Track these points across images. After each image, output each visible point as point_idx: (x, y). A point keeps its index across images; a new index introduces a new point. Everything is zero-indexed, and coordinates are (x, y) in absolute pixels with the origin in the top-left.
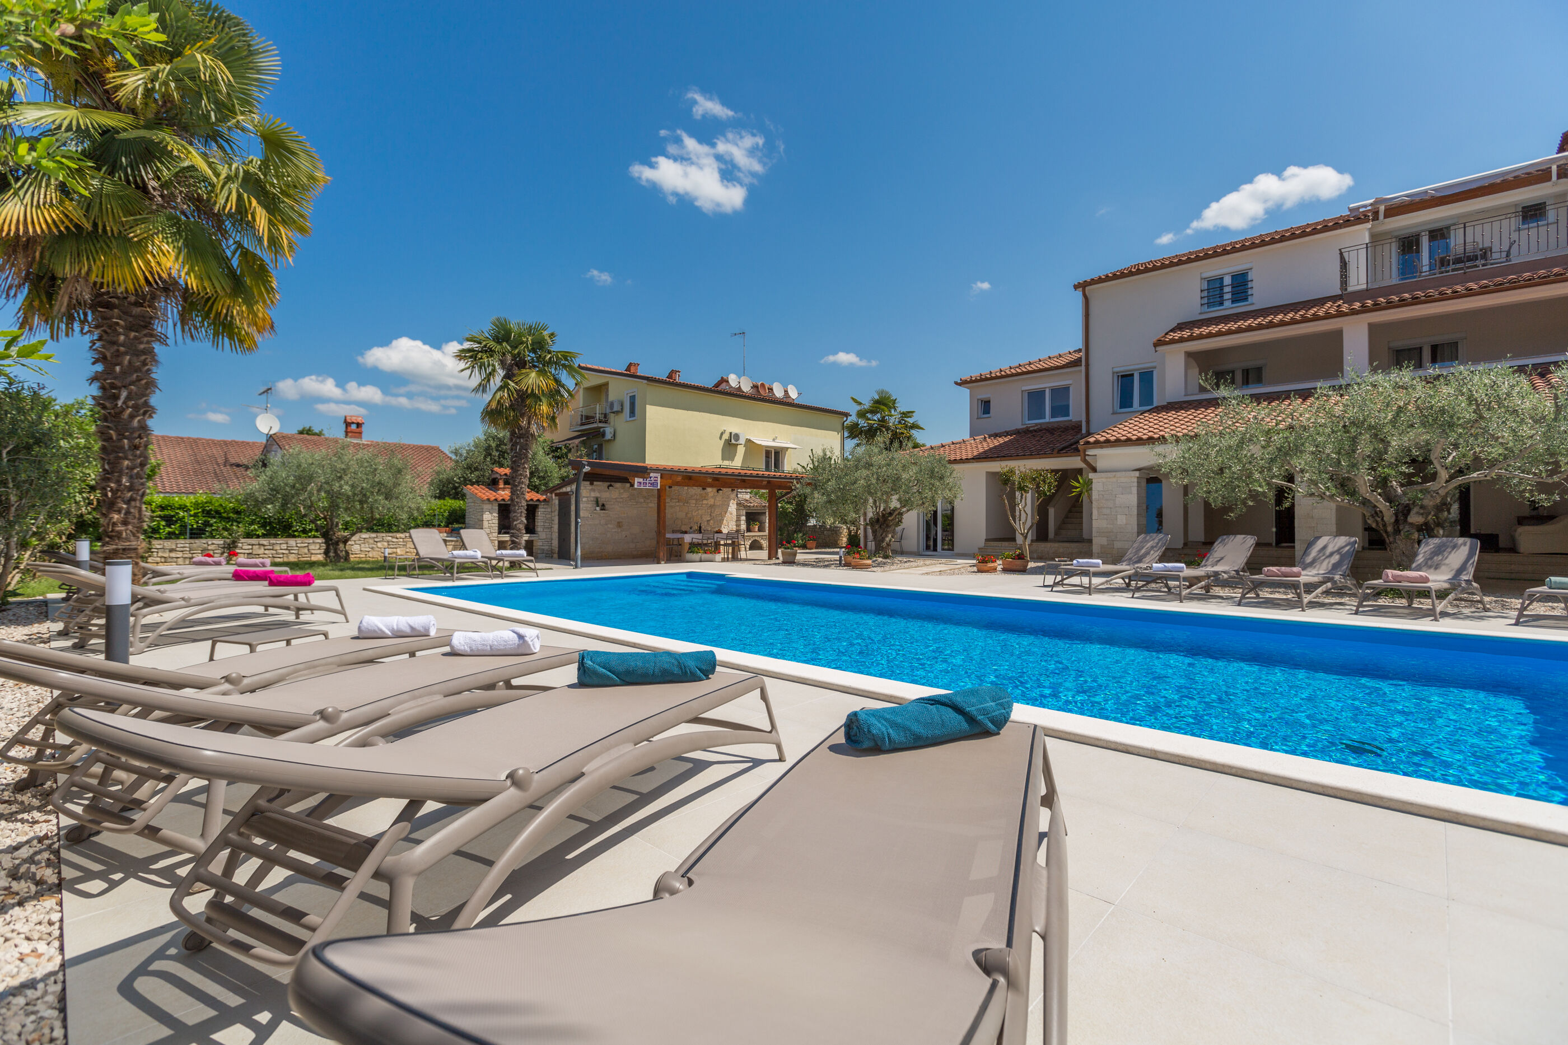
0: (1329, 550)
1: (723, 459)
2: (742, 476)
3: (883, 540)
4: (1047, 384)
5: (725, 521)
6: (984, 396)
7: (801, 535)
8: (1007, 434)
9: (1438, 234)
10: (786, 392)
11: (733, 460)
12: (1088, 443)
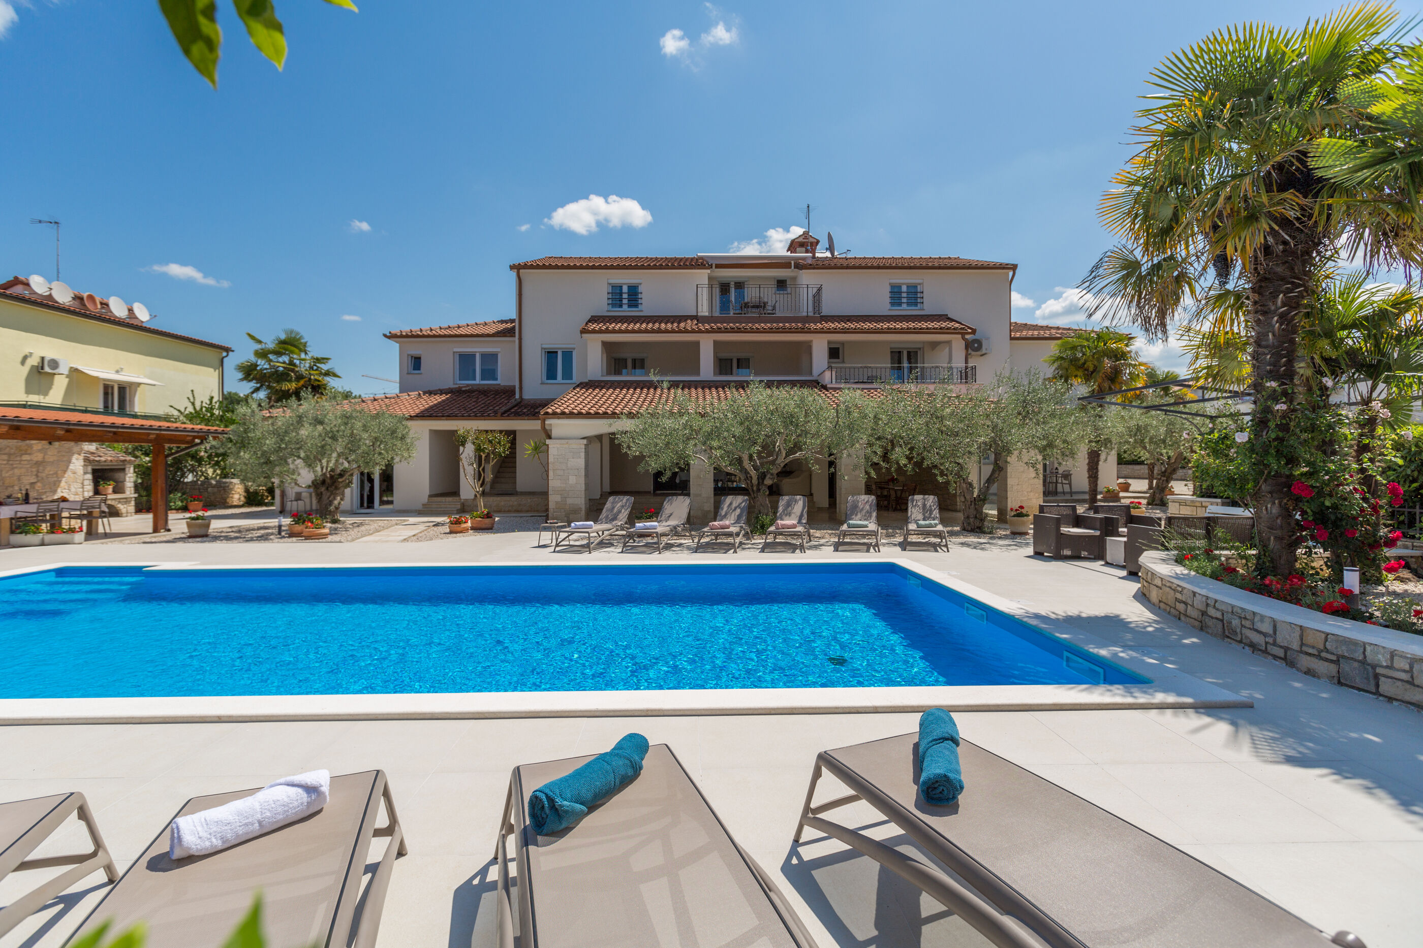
0: (734, 505)
1: (28, 391)
2: (118, 427)
3: (331, 503)
4: (477, 349)
5: (63, 484)
6: (416, 352)
7: (179, 495)
8: (441, 392)
9: (740, 285)
10: (131, 310)
11: (46, 394)
12: (547, 413)
